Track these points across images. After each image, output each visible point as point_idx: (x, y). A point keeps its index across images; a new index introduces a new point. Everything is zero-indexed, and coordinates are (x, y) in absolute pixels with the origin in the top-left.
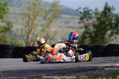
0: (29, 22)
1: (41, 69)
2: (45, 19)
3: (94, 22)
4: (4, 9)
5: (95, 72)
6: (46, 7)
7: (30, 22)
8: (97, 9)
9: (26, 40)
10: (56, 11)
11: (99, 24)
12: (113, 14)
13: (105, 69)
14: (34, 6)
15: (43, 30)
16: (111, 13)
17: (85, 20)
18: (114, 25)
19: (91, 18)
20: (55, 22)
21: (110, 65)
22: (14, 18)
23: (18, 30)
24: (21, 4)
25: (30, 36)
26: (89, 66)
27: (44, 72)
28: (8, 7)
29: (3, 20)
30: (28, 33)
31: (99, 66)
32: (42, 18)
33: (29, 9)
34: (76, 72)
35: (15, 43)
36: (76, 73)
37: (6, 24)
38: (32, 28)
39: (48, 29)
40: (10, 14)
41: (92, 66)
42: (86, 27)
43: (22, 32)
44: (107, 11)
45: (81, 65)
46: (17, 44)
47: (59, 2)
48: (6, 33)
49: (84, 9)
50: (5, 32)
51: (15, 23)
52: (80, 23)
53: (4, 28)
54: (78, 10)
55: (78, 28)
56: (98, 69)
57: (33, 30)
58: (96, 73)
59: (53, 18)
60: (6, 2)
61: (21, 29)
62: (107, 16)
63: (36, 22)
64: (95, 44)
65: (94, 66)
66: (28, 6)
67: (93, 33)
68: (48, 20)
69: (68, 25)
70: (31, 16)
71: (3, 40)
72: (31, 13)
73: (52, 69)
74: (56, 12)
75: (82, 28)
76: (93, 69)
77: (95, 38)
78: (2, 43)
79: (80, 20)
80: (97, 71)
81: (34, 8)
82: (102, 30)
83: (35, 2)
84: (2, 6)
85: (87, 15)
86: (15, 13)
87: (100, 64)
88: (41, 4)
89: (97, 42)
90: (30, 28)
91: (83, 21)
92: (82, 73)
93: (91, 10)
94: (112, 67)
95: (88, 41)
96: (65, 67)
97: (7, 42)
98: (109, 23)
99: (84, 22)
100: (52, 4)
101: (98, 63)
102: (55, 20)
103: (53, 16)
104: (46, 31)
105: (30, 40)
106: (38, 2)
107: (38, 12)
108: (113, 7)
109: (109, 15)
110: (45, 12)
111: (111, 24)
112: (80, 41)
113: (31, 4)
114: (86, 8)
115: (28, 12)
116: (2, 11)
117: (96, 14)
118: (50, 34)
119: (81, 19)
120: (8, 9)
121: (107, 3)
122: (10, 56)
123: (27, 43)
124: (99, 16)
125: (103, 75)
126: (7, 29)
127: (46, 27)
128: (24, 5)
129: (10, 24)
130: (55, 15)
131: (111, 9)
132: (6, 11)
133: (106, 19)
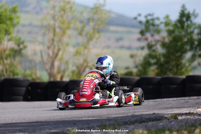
0: (53, 40)
1: (71, 119)
2: (80, 34)
3: (164, 38)
4: (11, 19)
5: (162, 122)
6: (82, 13)
7: (56, 39)
8: (167, 17)
9: (49, 71)
10: (99, 20)
11: (171, 42)
12: (194, 24)
13: (179, 118)
14: (62, 13)
15: (77, 53)
16: (191, 22)
17: (148, 35)
18: (196, 43)
19: (158, 32)
20: (97, 39)
21: (188, 112)
22: (30, 33)
23: (35, 54)
24: (42, 9)
25: (56, 63)
26: (152, 112)
27: (74, 124)
28: (18, 14)
29: (9, 37)
30: (52, 58)
31: (169, 113)
32: (76, 33)
33: (54, 17)
34: (128, 123)
35: (31, 75)
36: (129, 126)
37: (15, 44)
38: (59, 50)
39: (86, 51)
40: (24, 26)
41: (156, 113)
42: (150, 47)
43: (42, 57)
44: (184, 19)
45: (138, 112)
46: (34, 77)
47: (104, 6)
48: (15, 59)
49: (146, 17)
50: (14, 56)
51: (31, 42)
52: (139, 40)
53: (12, 50)
54: (136, 18)
55: (138, 49)
56: (166, 118)
57: (60, 53)
58: (161, 126)
59: (94, 32)
60: (14, 5)
61: (41, 52)
62: (185, 27)
63: (65, 39)
64: (166, 76)
65: (160, 112)
66: (52, 12)
67: (162, 56)
68: (86, 35)
69: (121, 43)
70: (58, 30)
71: (10, 72)
72: (57, 24)
73: (89, 119)
74: (99, 22)
75: (142, 48)
76: (158, 118)
77: (166, 66)
78: (9, 75)
79: (139, 36)
80: (164, 121)
81: (62, 16)
82: (177, 51)
83: (64, 6)
84: (8, 14)
85: (151, 27)
86: (30, 25)
87: (170, 110)
88: (74, 8)
89: (168, 73)
90: (56, 51)
91: (144, 37)
92: (140, 125)
93: (158, 19)
94: (190, 114)
95: (153, 71)
96: (111, 115)
97: (17, 74)
98: (188, 39)
99: (146, 39)
100: (93, 9)
101: (167, 108)
102: (97, 35)
103: (94, 28)
104: (84, 55)
105: (55, 70)
106: (68, 6)
107: (69, 23)
108: (194, 13)
109: (188, 26)
110: (81, 22)
111: (191, 42)
112: (140, 71)
113: (57, 9)
114: (149, 15)
115: (52, 22)
116: (8, 22)
117: (167, 24)
118: (89, 60)
119: (142, 33)
120: (18, 17)
121: (184, 6)
122: (22, 97)
123: (50, 75)
124: (171, 28)
125: (173, 128)
126: (17, 53)
127: (82, 48)
128: (45, 11)
129: (23, 43)
130: (97, 27)
131: (191, 15)
132: (15, 21)
133: (183, 33)
